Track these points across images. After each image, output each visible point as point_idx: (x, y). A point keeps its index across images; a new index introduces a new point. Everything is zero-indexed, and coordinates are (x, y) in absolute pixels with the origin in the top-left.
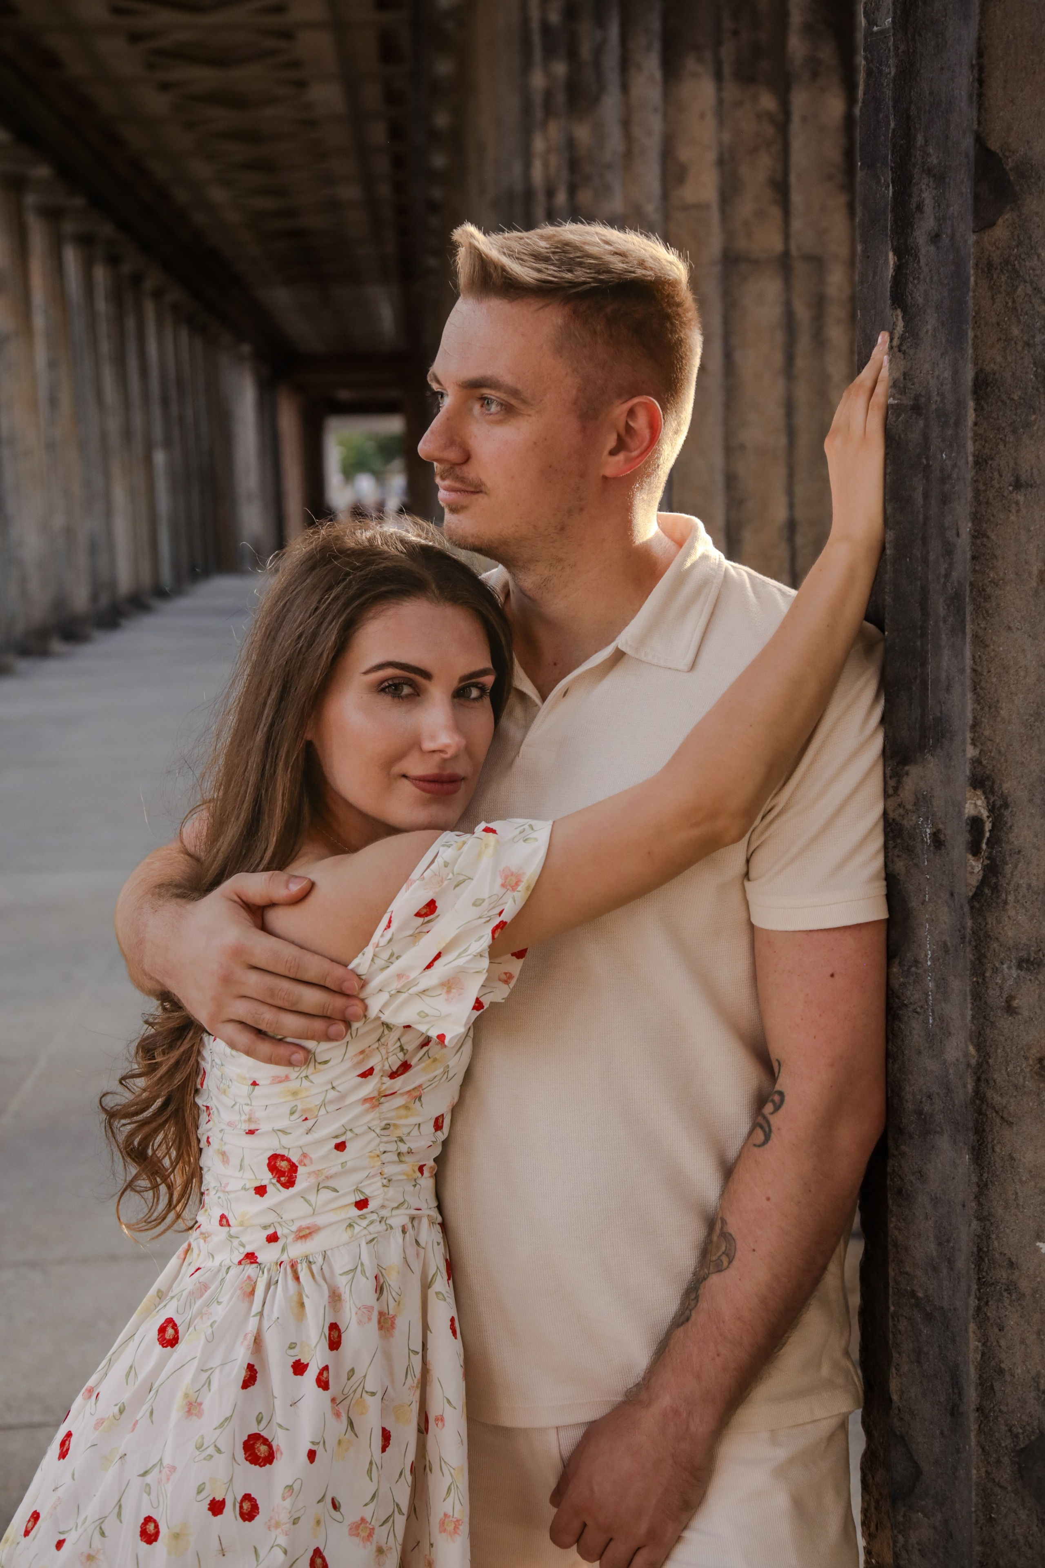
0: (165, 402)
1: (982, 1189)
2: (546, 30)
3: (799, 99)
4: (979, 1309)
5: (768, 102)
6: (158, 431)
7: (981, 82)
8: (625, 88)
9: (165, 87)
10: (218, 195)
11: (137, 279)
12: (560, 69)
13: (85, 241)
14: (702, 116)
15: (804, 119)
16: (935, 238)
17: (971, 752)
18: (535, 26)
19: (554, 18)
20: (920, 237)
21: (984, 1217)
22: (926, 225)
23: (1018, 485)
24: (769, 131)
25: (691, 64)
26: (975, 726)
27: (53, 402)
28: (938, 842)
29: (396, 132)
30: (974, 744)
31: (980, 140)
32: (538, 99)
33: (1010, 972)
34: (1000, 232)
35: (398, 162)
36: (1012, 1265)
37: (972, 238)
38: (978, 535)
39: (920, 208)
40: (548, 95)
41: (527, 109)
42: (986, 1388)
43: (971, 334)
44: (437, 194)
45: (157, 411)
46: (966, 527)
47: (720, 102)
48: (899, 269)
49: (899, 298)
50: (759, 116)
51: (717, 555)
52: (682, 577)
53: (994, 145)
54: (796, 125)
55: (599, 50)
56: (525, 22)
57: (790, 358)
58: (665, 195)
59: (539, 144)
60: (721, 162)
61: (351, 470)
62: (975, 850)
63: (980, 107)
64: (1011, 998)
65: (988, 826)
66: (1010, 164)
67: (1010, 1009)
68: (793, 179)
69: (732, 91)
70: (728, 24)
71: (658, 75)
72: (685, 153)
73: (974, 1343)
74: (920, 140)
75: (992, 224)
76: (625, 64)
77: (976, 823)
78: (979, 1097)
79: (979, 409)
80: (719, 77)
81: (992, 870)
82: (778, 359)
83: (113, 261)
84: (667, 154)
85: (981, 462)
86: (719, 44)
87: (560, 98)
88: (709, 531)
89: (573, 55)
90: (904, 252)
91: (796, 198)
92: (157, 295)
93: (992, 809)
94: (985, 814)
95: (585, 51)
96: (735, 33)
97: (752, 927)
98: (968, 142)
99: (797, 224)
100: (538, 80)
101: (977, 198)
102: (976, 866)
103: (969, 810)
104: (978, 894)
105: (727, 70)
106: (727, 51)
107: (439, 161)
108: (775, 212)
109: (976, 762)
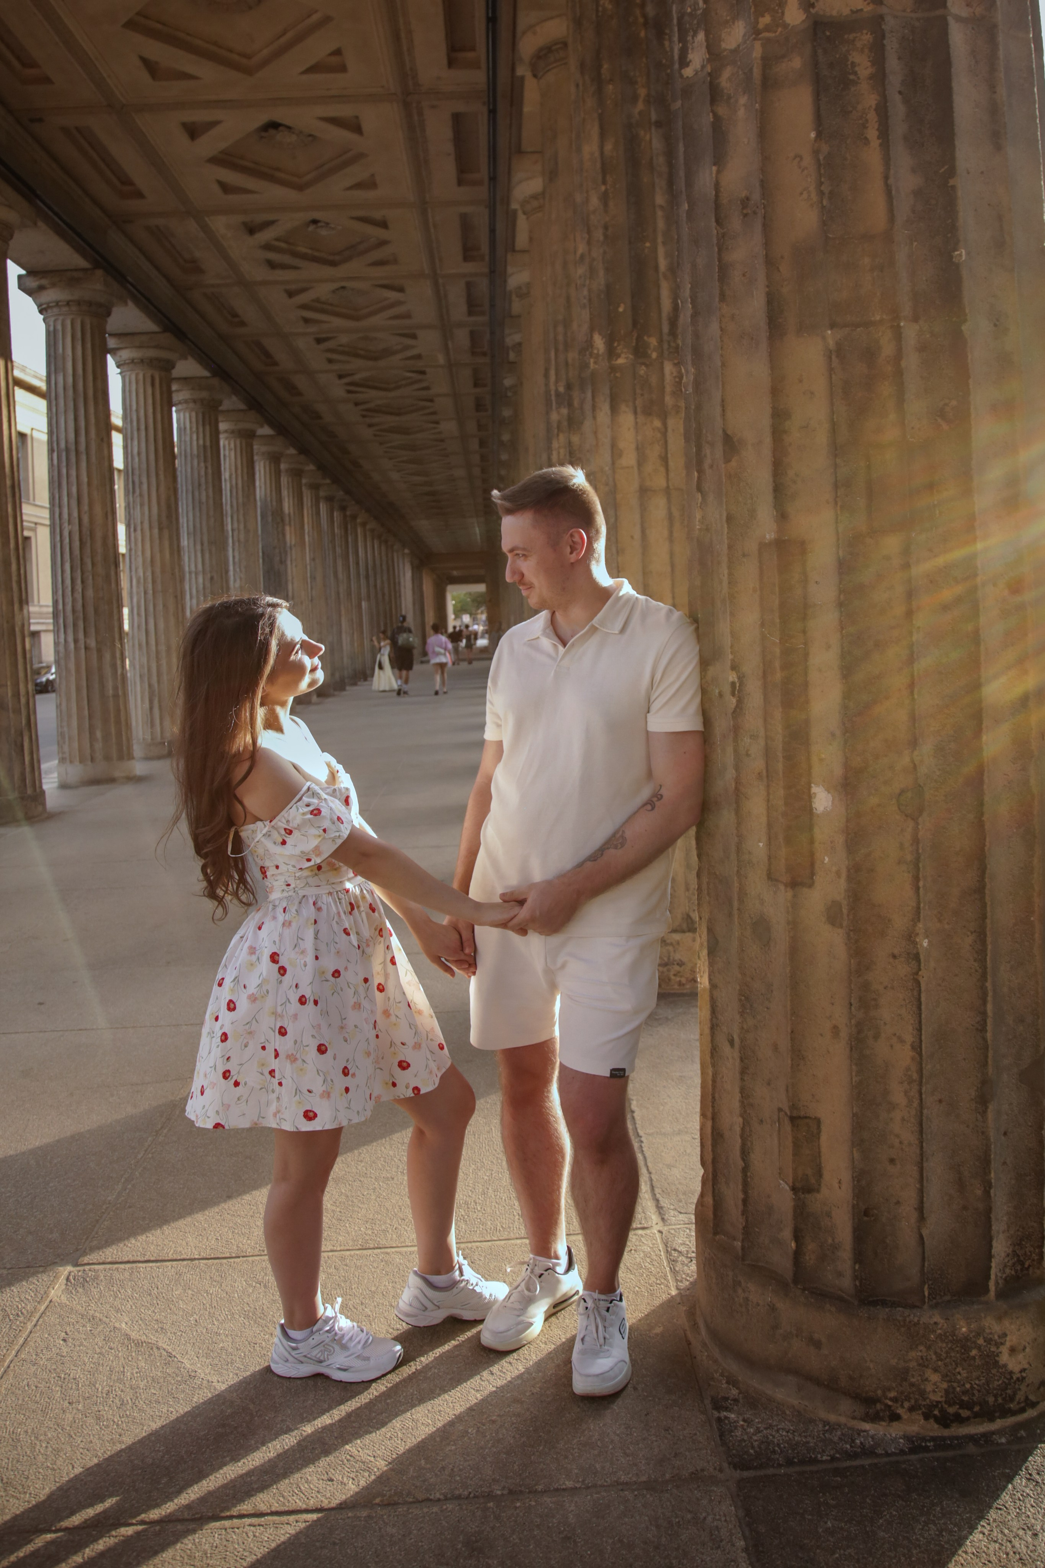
0: (367, 577)
1: (739, 824)
2: (558, 394)
3: (671, 422)
4: (738, 871)
5: (657, 423)
6: (364, 591)
7: (723, 411)
8: (594, 418)
9: (370, 426)
10: (395, 476)
11: (354, 517)
12: (565, 411)
13: (330, 499)
14: (629, 429)
15: (673, 430)
16: (711, 467)
17: (730, 657)
18: (553, 393)
19: (561, 389)
20: (706, 466)
21: (740, 836)
22: (707, 462)
23: (744, 555)
24: (659, 435)
25: (623, 407)
26: (732, 647)
27: (313, 578)
28: (721, 695)
29: (482, 443)
30: (732, 653)
31: (724, 431)
32: (555, 425)
33: (747, 740)
34: (733, 463)
35: (483, 458)
36: (750, 853)
37: (723, 466)
38: (730, 574)
39: (705, 456)
40: (559, 423)
41: (549, 430)
42: (741, 901)
43: (725, 500)
44: (503, 472)
45: (363, 582)
46: (726, 572)
47: (636, 423)
48: (699, 478)
49: (699, 489)
50: (653, 429)
51: (633, 592)
52: (619, 599)
53: (729, 432)
54: (670, 433)
55: (582, 402)
56: (548, 392)
57: (671, 533)
58: (613, 463)
59: (555, 445)
60: (637, 448)
61: (458, 614)
62: (733, 694)
63: (724, 419)
64: (748, 751)
65: (738, 685)
66: (735, 439)
67: (748, 755)
68: (669, 455)
69: (641, 419)
70: (638, 391)
71: (609, 412)
72: (621, 445)
73: (736, 884)
74: (704, 431)
75: (730, 461)
76: (594, 408)
77: (733, 684)
78: (737, 789)
79: (729, 528)
80: (635, 413)
81: (740, 702)
82: (666, 533)
83: (343, 509)
84: (613, 446)
85: (730, 547)
86: (635, 399)
87: (565, 424)
88: (630, 583)
89: (570, 405)
90: (700, 472)
91: (671, 464)
92: (364, 525)
93: (739, 678)
94: (736, 680)
95: (576, 403)
96: (642, 395)
97: (647, 732)
98: (721, 432)
99: (672, 475)
100: (554, 416)
101: (724, 451)
102: (734, 701)
103: (731, 679)
104: (734, 712)
105: (639, 410)
106: (639, 402)
107: (504, 457)
108: (662, 469)
109: (733, 660)
